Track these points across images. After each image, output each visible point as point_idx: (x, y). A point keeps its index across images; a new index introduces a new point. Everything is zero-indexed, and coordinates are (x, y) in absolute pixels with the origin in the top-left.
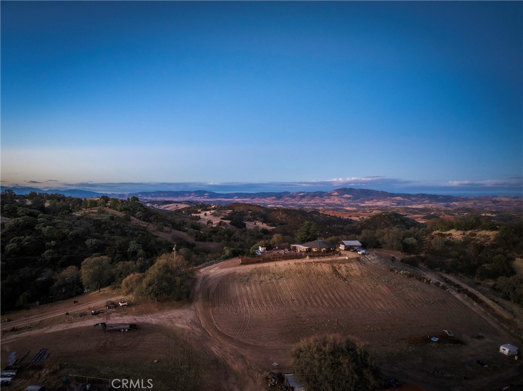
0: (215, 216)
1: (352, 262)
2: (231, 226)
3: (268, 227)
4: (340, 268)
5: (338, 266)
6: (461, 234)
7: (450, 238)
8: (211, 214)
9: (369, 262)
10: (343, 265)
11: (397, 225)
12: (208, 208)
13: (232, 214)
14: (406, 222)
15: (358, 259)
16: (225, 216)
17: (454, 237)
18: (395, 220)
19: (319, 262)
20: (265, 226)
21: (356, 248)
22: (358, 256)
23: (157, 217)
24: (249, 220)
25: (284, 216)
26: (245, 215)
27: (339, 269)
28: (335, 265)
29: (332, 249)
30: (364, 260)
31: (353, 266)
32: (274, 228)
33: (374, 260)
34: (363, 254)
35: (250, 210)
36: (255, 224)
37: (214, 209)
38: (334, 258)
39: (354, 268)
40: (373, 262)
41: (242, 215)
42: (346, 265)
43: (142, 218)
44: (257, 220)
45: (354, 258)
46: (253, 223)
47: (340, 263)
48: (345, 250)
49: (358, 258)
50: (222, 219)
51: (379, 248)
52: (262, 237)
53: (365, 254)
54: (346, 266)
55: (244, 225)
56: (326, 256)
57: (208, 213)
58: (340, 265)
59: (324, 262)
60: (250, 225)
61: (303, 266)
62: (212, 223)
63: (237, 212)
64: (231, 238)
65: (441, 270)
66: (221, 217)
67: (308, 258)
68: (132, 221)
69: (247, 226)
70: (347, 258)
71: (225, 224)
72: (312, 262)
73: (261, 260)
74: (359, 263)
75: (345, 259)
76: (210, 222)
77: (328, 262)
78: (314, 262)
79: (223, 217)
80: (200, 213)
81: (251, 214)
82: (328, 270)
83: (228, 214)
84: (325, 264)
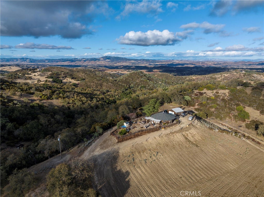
0: (41, 76)
1: (191, 128)
3: (75, 81)
6: (211, 93)
7: (206, 95)
8: (38, 75)
9: (197, 126)
10: (188, 132)
11: (143, 78)
12: (35, 71)
13: (52, 75)
14: (146, 76)
15: (192, 125)
16: (48, 76)
17: (208, 94)
18: (141, 75)
19: (173, 132)
20: (74, 81)
21: (183, 114)
25: (83, 74)
27: (187, 136)
28: (183, 133)
31: (193, 132)
32: (79, 82)
35: (62, 72)
36: (67, 80)
37: (39, 71)
41: (58, 74)
44: (68, 77)
47: (185, 131)
50: (46, 78)
52: (74, 88)
54: (190, 133)
55: (61, 82)
57: (36, 74)
58: (186, 133)
59: (177, 132)
62: (41, 81)
63: (54, 73)
64: (65, 96)
65: (216, 118)
66: (45, 77)
67: (163, 129)
71: (49, 81)
74: (194, 128)
75: (187, 127)
76: (39, 81)
77: (179, 132)
79: (46, 77)
80: (30, 74)
81: (64, 74)
82: (182, 139)
83: (49, 74)
84: (178, 134)
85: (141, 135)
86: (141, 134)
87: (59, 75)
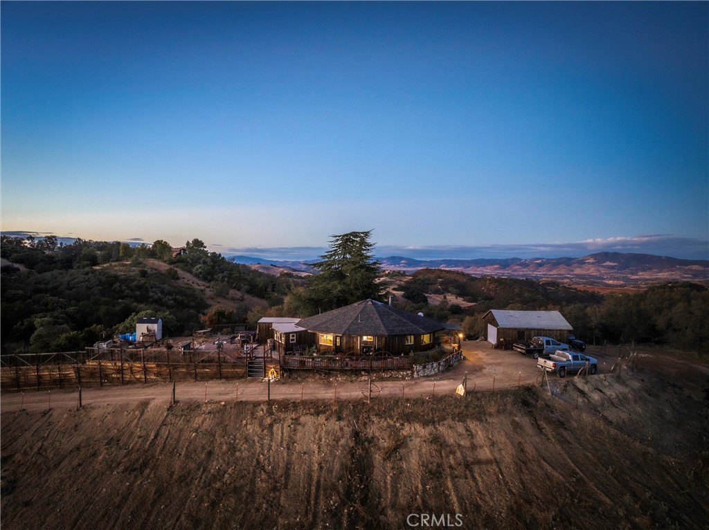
1: (480, 416)
2: (403, 299)
3: (464, 302)
4: (400, 444)
5: (394, 432)
9: (587, 418)
10: (424, 432)
13: (410, 283)
15: (526, 398)
16: (399, 285)
19: (295, 405)
20: (461, 302)
21: (543, 339)
22: (533, 381)
23: (230, 274)
24: (437, 292)
25: (492, 286)
26: (431, 284)
27: (390, 454)
28: (376, 428)
29: (410, 341)
30: (559, 403)
31: (480, 437)
32: (474, 304)
33: (622, 400)
34: (562, 371)
35: (440, 278)
36: (445, 298)
37: (387, 275)
38: (387, 388)
39: (485, 453)
40: (612, 414)
41: (426, 283)
42: (442, 429)
43: (201, 276)
44: (449, 292)
45: (504, 393)
46: (442, 296)
47: (408, 418)
48: (499, 346)
49: (528, 389)
50: (394, 289)
51: (658, 343)
53: (572, 373)
54: (436, 440)
55: (425, 300)
56: (369, 371)
58: (407, 430)
59: (317, 408)
60: (435, 300)
61: (197, 421)
63: (419, 280)
66: (393, 287)
67: (272, 375)
68: (181, 280)
69: (430, 301)
70: (461, 390)
71: (393, 296)
72: (256, 404)
73: (71, 373)
74: (525, 421)
75: (452, 395)
77: (339, 409)
78: (270, 403)
79: (396, 287)
81: (442, 284)
82: (316, 458)
83: (405, 282)
84: (322, 418)
85: (124, 383)
86: (120, 371)
87: (428, 284)
